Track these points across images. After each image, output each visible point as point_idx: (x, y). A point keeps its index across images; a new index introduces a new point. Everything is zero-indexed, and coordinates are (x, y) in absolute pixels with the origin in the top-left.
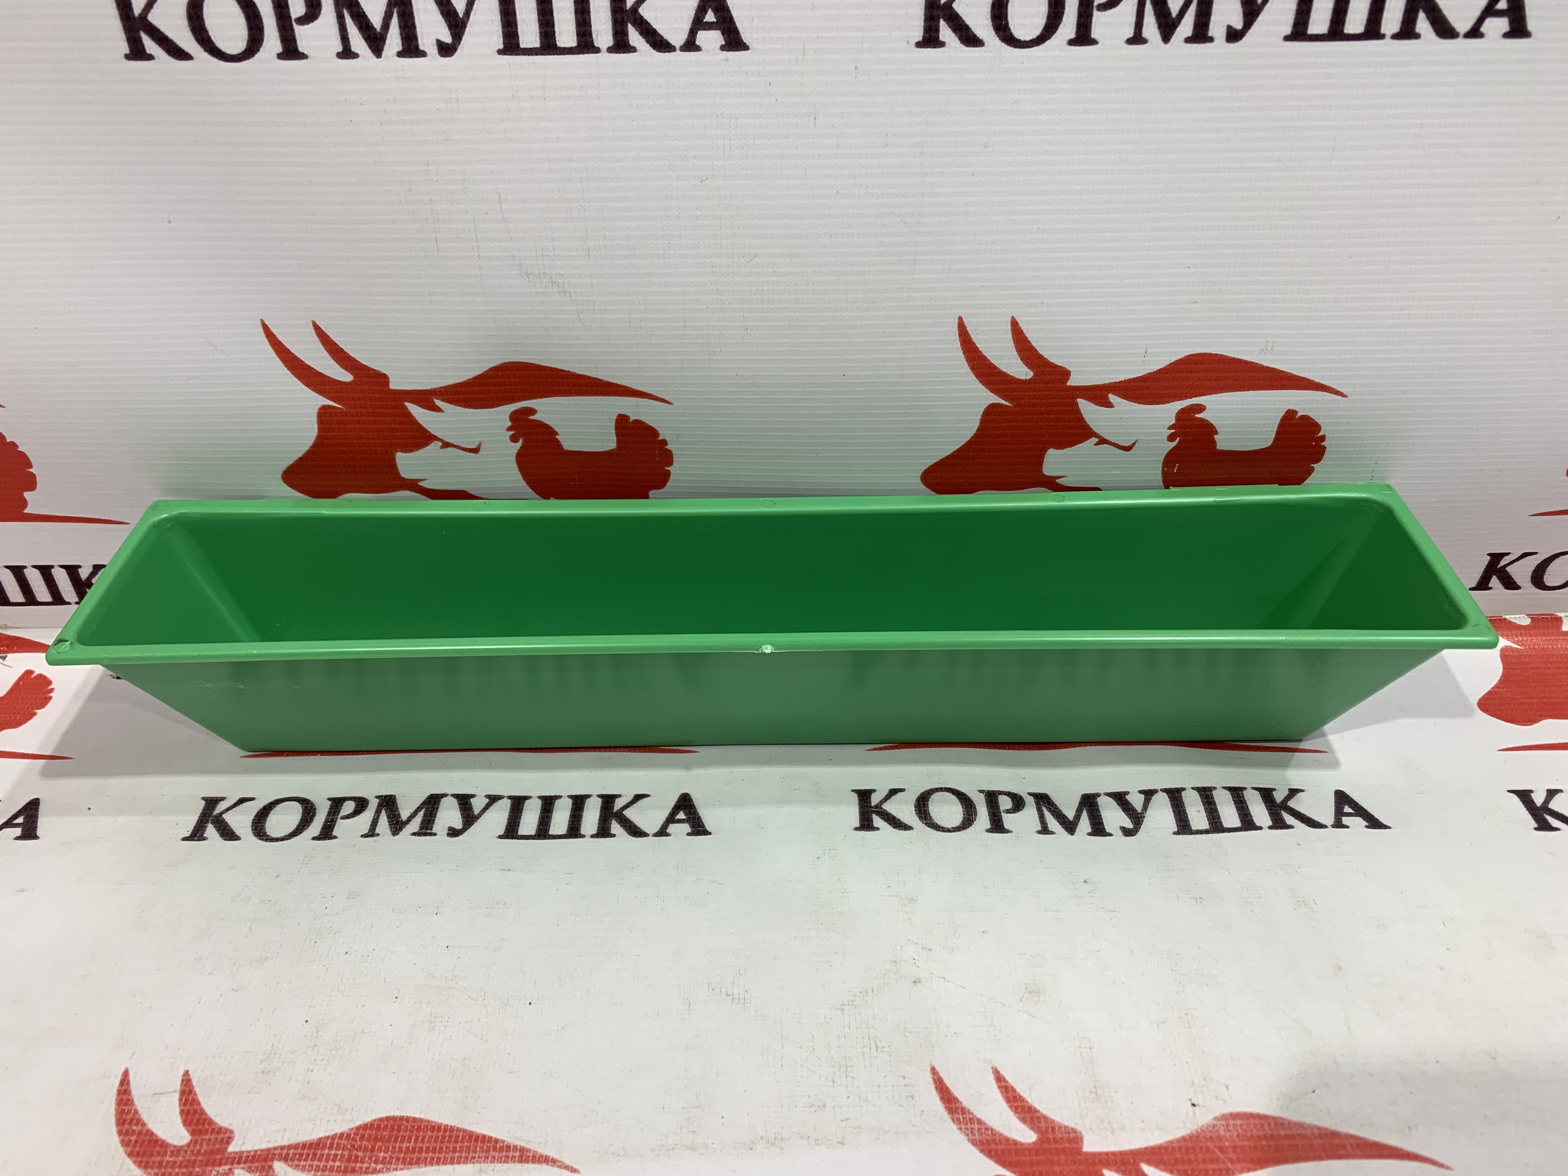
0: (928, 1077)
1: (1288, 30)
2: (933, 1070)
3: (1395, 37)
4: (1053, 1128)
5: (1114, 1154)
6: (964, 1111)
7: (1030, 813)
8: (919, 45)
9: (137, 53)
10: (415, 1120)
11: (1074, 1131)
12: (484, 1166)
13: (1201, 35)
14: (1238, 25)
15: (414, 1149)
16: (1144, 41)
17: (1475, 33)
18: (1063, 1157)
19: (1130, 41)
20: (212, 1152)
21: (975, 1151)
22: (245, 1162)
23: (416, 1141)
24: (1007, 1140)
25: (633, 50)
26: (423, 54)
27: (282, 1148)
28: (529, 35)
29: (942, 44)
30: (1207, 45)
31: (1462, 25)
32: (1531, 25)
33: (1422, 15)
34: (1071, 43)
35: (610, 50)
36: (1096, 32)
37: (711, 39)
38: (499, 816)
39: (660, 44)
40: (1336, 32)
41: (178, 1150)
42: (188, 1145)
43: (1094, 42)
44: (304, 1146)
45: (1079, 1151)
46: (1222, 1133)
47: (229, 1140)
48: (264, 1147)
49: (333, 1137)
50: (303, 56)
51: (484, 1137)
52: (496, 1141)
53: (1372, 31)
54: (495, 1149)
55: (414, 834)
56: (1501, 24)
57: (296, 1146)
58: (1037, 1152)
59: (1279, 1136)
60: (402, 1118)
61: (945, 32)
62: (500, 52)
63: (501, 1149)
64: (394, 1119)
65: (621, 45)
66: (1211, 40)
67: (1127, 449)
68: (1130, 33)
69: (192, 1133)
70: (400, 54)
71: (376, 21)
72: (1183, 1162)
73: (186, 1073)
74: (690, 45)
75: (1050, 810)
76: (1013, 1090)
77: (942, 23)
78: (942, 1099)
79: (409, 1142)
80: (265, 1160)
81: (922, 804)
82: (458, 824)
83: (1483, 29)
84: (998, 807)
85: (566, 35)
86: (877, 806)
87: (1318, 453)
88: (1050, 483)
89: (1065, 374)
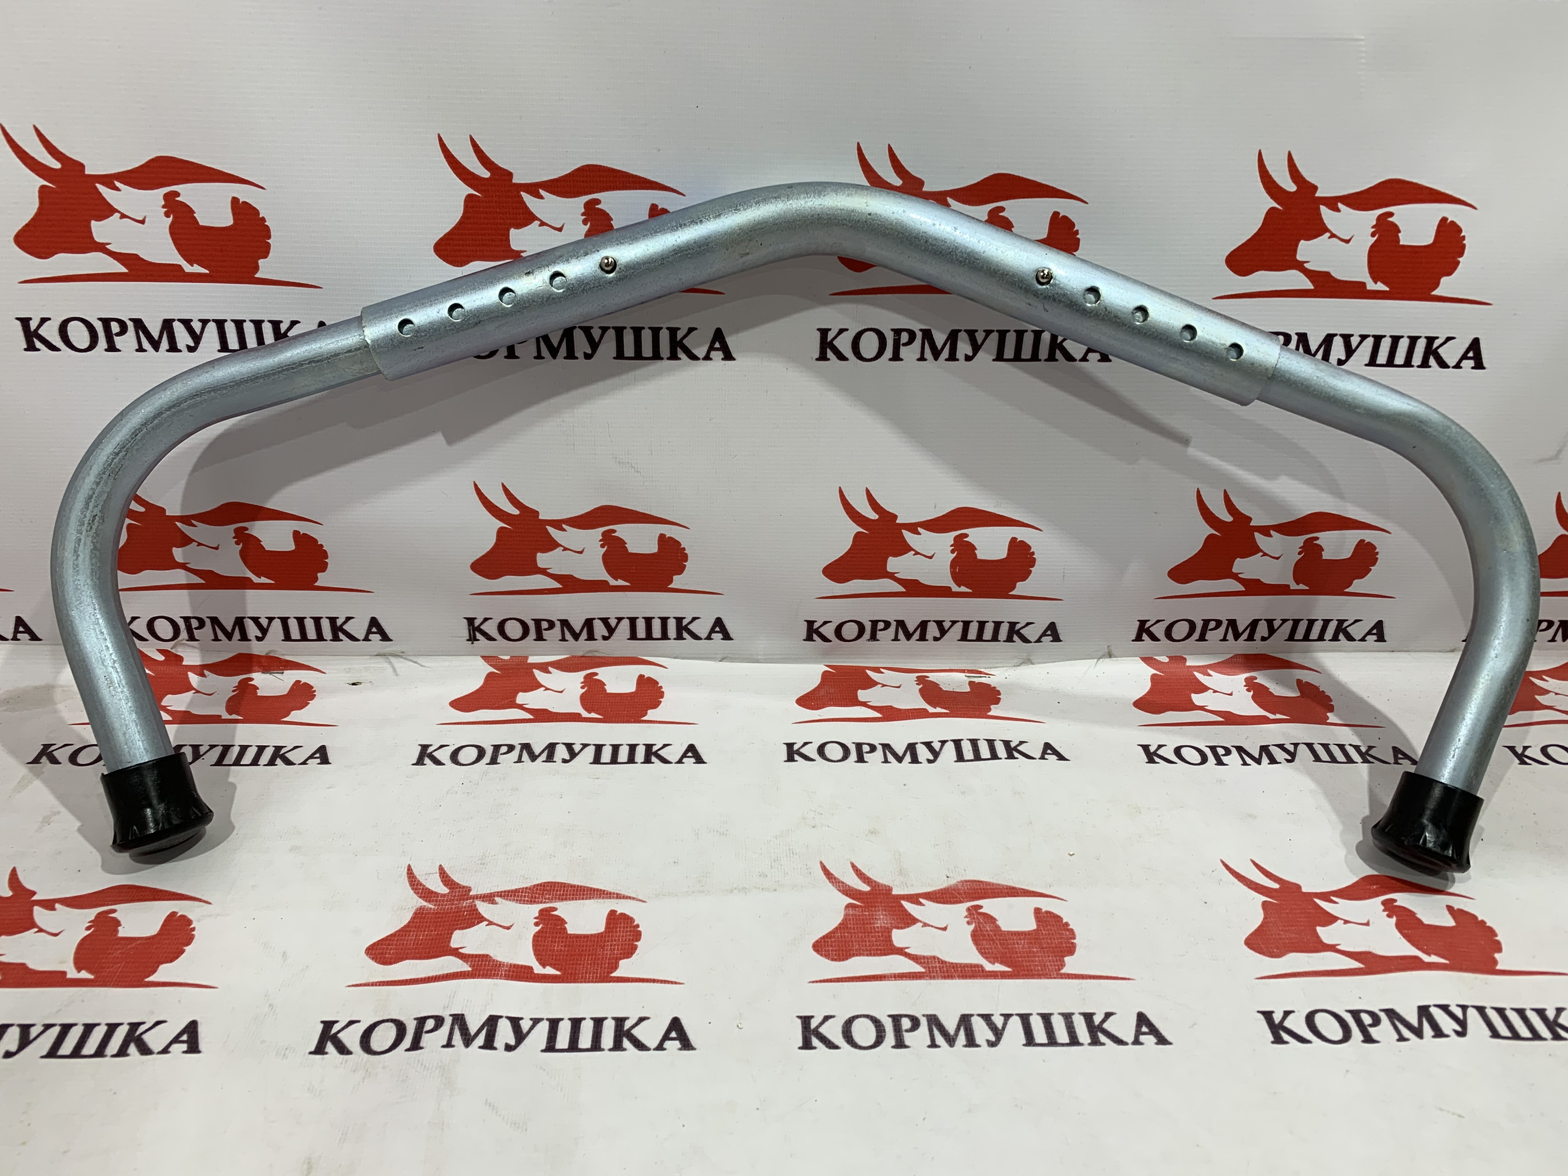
0: (819, 866)
1: (994, 357)
2: (821, 863)
3: (1046, 360)
4: (878, 886)
5: (907, 895)
6: (835, 878)
7: (879, 752)
8: (817, 360)
10: (562, 883)
11: (889, 886)
12: (599, 900)
14: (970, 354)
15: (563, 895)
16: (926, 360)
17: (1084, 359)
18: (882, 896)
19: (920, 359)
20: (461, 895)
21: (840, 894)
22: (480, 898)
23: (564, 891)
24: (856, 890)
25: (679, 359)
26: (577, 358)
27: (498, 892)
28: (629, 351)
29: (829, 359)
30: (956, 362)
31: (1078, 356)
33: (1058, 352)
34: (890, 360)
35: (668, 359)
36: (902, 356)
37: (717, 355)
38: (590, 752)
39: (693, 357)
40: (1018, 358)
41: (444, 895)
42: (449, 893)
43: (901, 360)
44: (509, 891)
45: (890, 894)
46: (960, 887)
47: (470, 890)
48: (488, 892)
49: (523, 889)
50: (517, 358)
51: (598, 889)
52: (604, 891)
53: (1035, 357)
54: (604, 894)
55: (543, 761)
56: (1096, 356)
57: (505, 892)
58: (870, 894)
59: (987, 889)
60: (555, 883)
62: (614, 358)
63: (607, 894)
64: (552, 882)
65: (674, 357)
66: (958, 360)
67: (931, 558)
68: (919, 356)
69: (450, 889)
71: (555, 343)
72: (940, 898)
73: (441, 866)
74: (707, 358)
75: (889, 752)
76: (860, 870)
77: (828, 350)
78: (825, 874)
79: (560, 891)
80: (491, 897)
81: (821, 750)
82: (567, 757)
83: (1088, 358)
84: (862, 751)
85: (647, 351)
86: (797, 750)
87: (1032, 562)
88: (891, 576)
89: (895, 517)
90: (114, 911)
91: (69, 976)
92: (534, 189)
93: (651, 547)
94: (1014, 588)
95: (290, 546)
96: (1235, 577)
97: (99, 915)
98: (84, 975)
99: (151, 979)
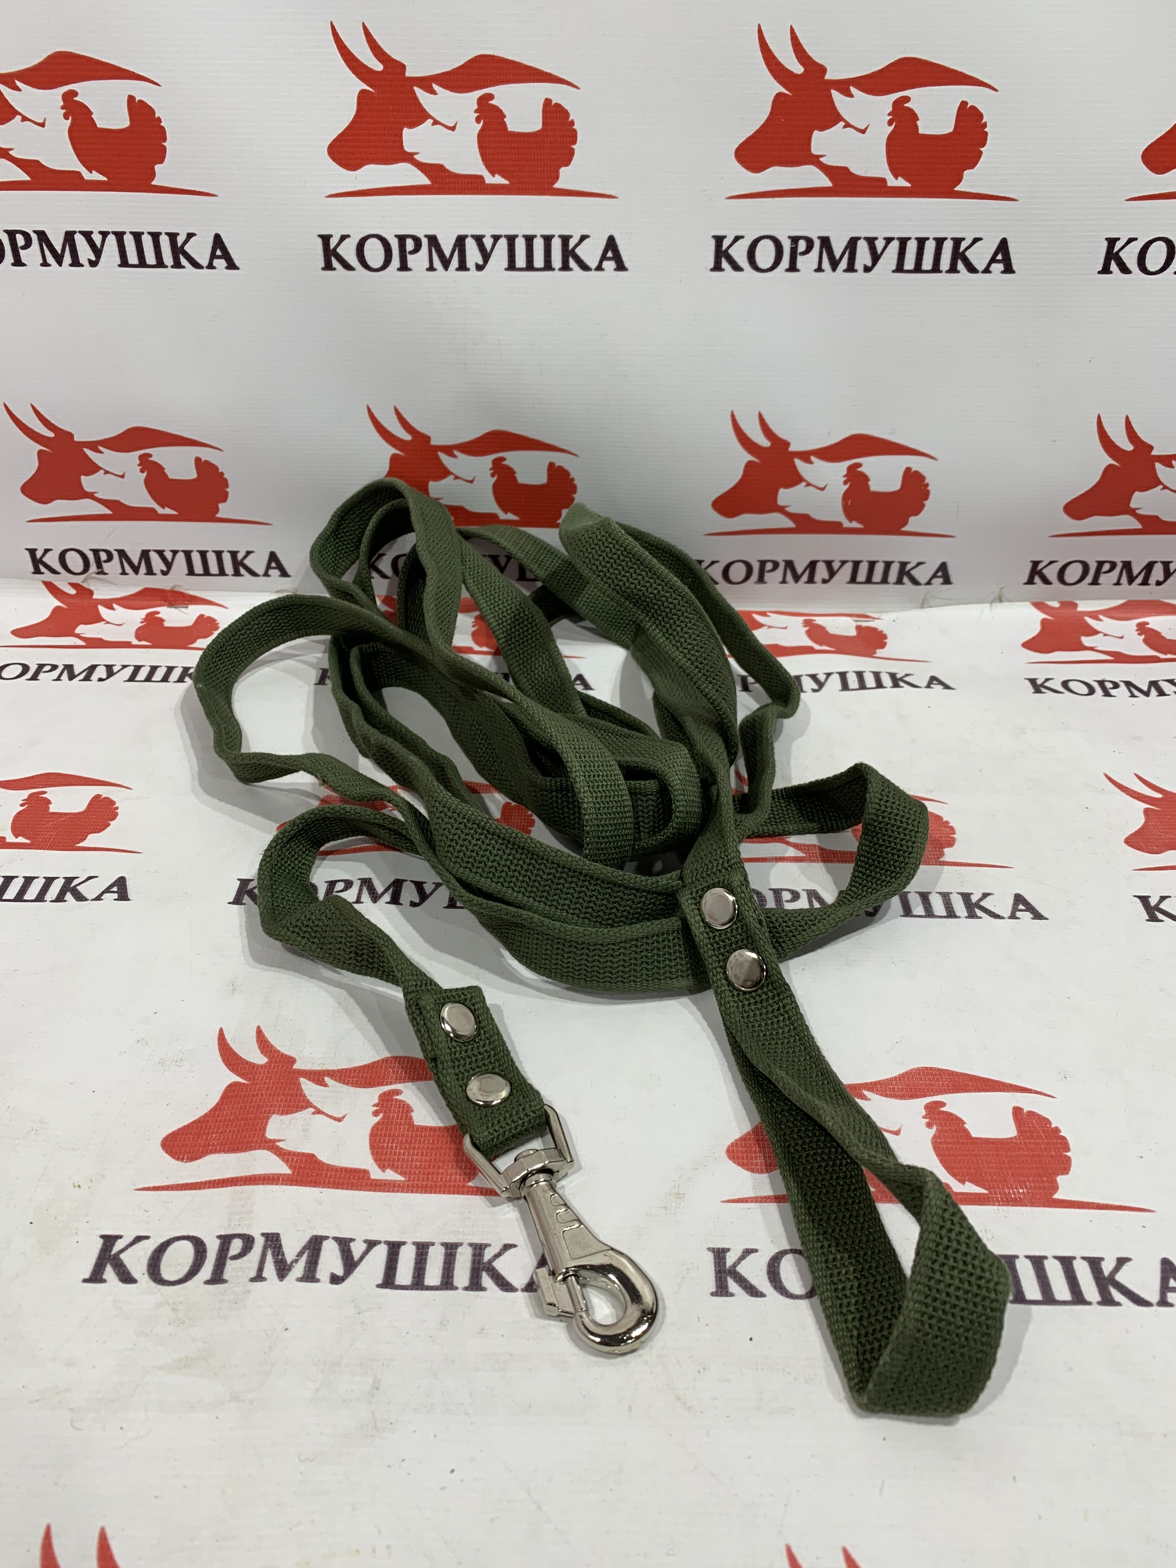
1: (894, 268)
3: (947, 272)
8: (712, 270)
9: (328, 266)
13: (851, 268)
14: (869, 264)
16: (823, 271)
17: (987, 270)
19: (816, 271)
25: (570, 269)
26: (468, 270)
28: (521, 261)
29: (723, 270)
31: (981, 267)
32: (1015, 267)
33: (960, 262)
34: (787, 270)
35: (560, 269)
36: (799, 265)
37: (609, 265)
39: (584, 267)
40: (918, 269)
43: (798, 270)
50: (410, 270)
53: (936, 269)
56: (999, 267)
61: (725, 264)
62: (506, 269)
65: (565, 267)
66: (856, 271)
67: (823, 489)
68: (816, 266)
70: (457, 269)
71: (447, 253)
74: (599, 268)
83: (991, 269)
85: (539, 261)
87: (926, 495)
88: (782, 510)
89: (787, 444)
90: (45, 793)
91: (8, 840)
92: (426, 83)
93: (540, 478)
94: (905, 523)
95: (192, 474)
96: (1133, 512)
97: (31, 796)
98: (21, 840)
99: (81, 845)
